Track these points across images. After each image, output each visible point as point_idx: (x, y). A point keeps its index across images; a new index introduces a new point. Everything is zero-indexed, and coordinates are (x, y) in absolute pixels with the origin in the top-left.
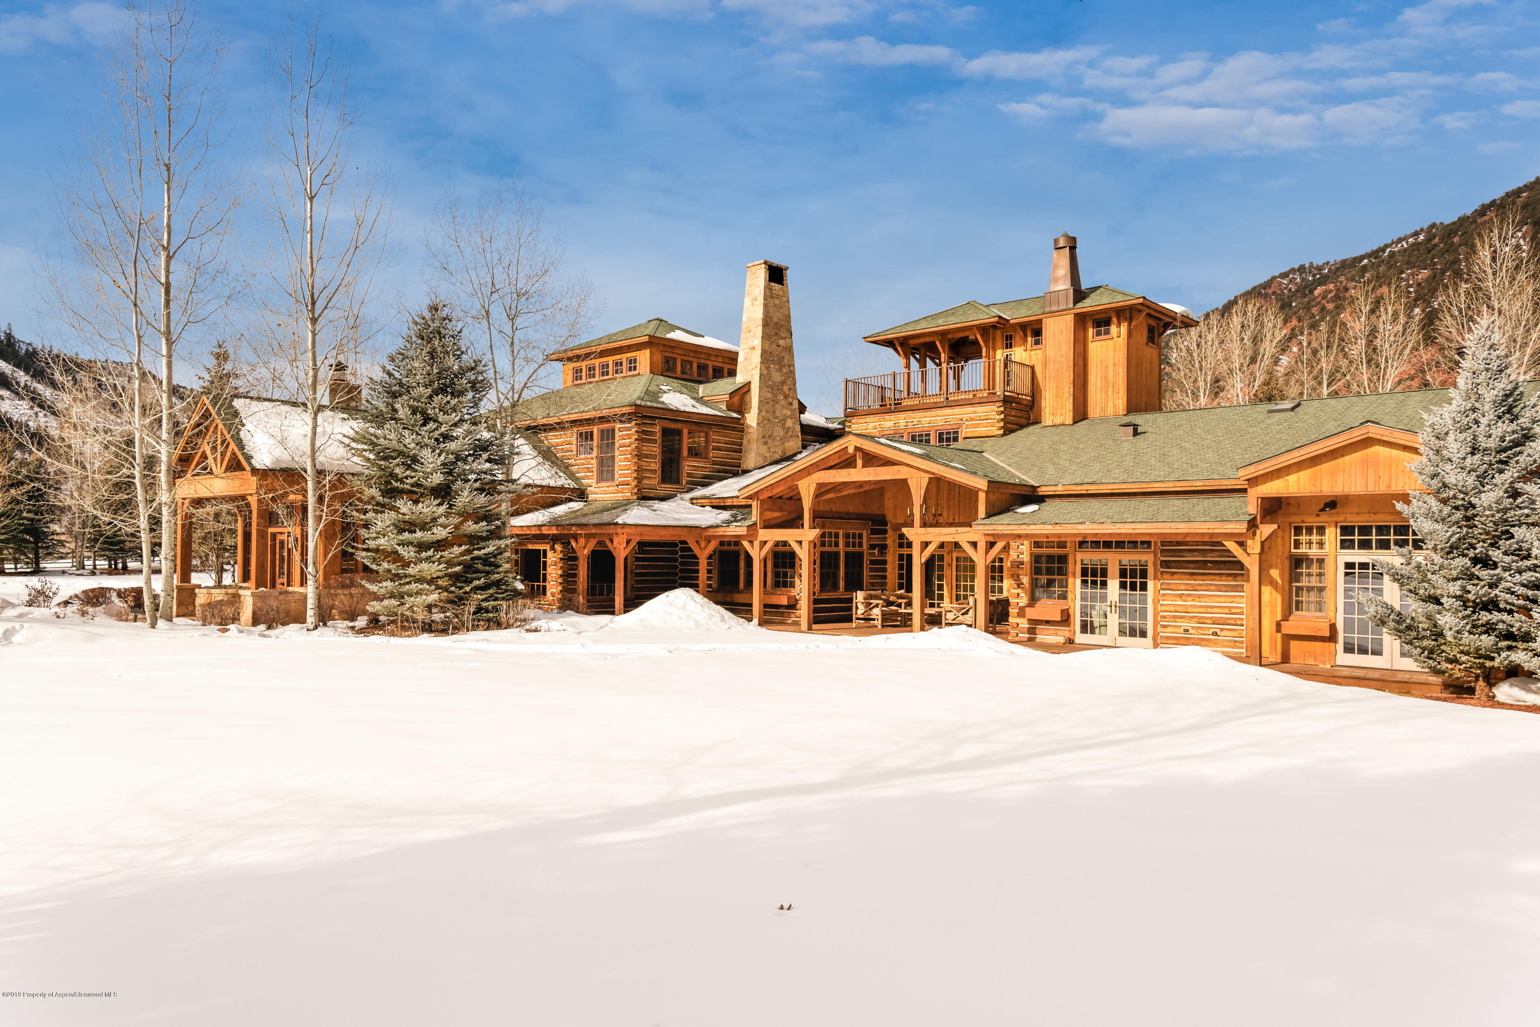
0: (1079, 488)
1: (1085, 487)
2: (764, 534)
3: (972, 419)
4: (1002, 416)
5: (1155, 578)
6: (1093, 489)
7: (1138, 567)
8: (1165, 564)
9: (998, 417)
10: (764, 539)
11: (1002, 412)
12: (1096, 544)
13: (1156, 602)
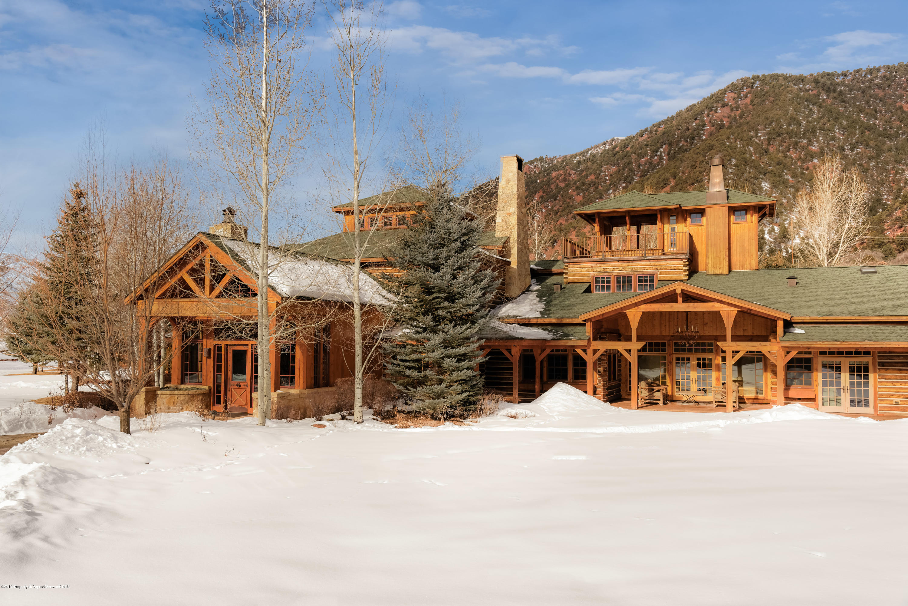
0: (821, 318)
1: (826, 318)
2: (595, 345)
3: (664, 269)
4: (687, 268)
5: (875, 372)
6: (830, 319)
7: (862, 366)
8: (881, 364)
9: (684, 268)
10: (597, 348)
11: (687, 265)
12: (832, 353)
13: (875, 387)
